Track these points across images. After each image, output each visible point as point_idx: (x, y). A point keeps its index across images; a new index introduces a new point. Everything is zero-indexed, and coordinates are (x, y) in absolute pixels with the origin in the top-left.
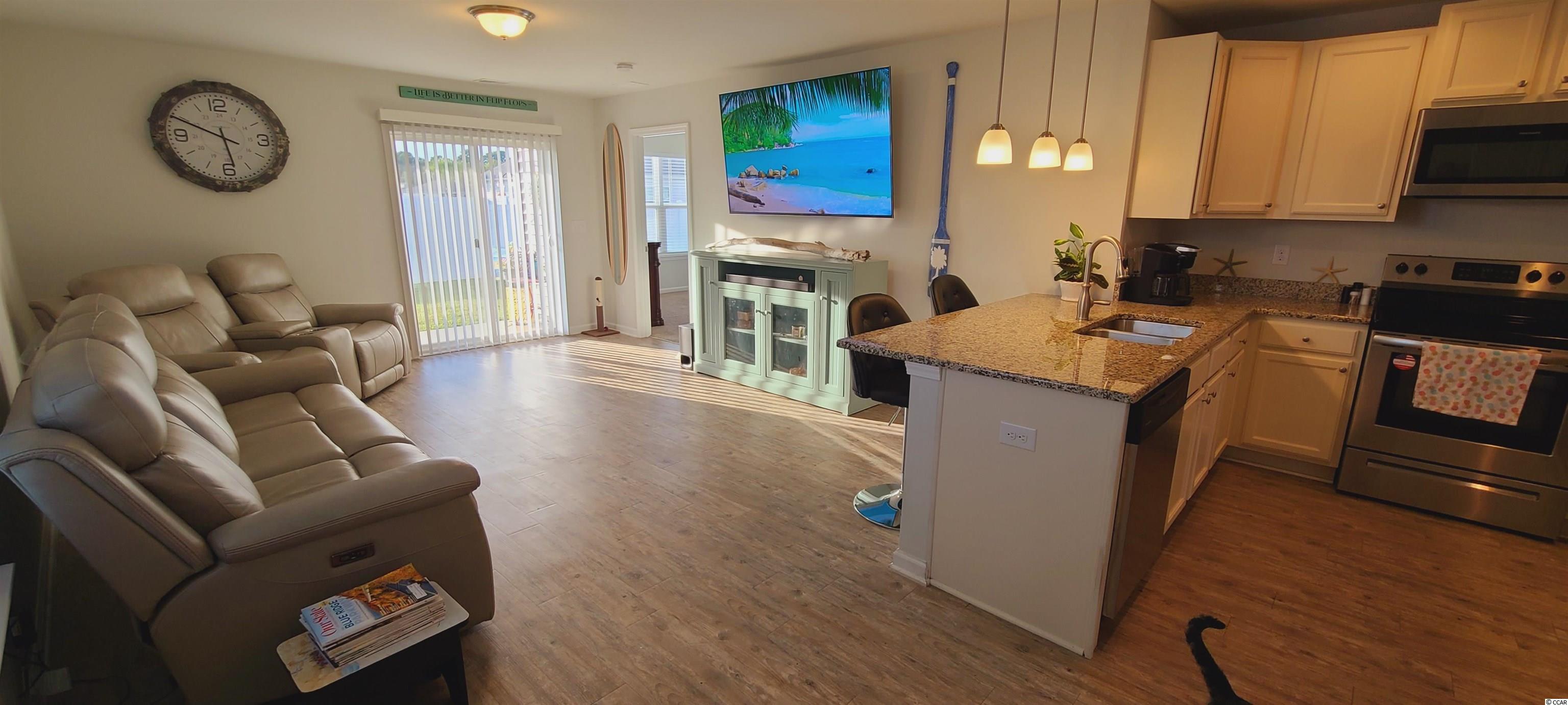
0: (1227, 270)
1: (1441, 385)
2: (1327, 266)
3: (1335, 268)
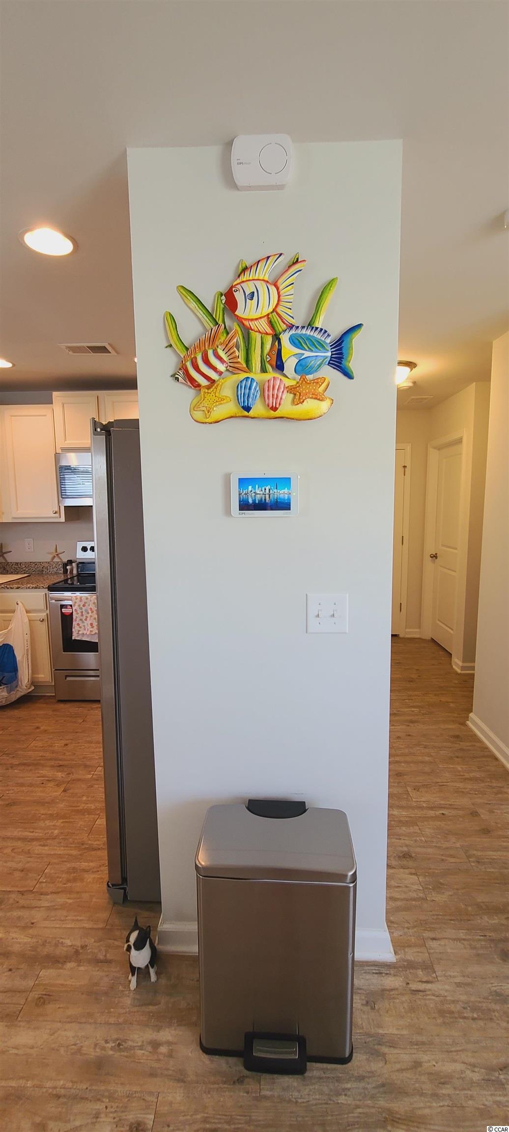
2: (54, 551)
3: (58, 551)
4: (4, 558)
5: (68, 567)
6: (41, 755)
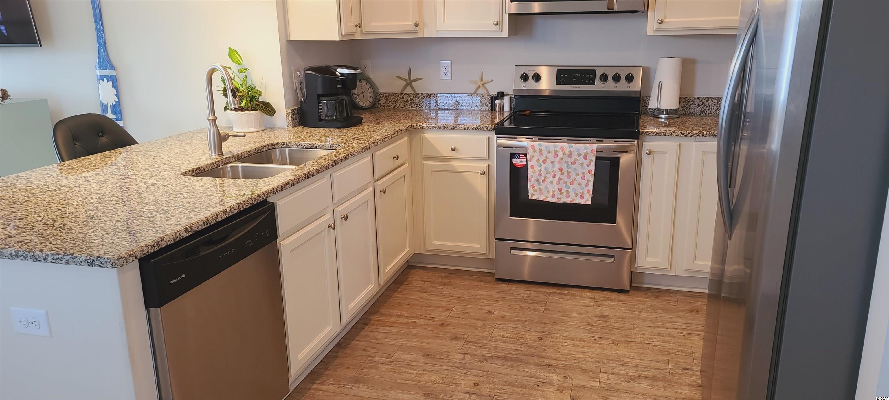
0: (409, 87)
1: (543, 178)
2: (478, 78)
3: (484, 80)
4: (412, 88)
5: (497, 102)
6: (514, 348)
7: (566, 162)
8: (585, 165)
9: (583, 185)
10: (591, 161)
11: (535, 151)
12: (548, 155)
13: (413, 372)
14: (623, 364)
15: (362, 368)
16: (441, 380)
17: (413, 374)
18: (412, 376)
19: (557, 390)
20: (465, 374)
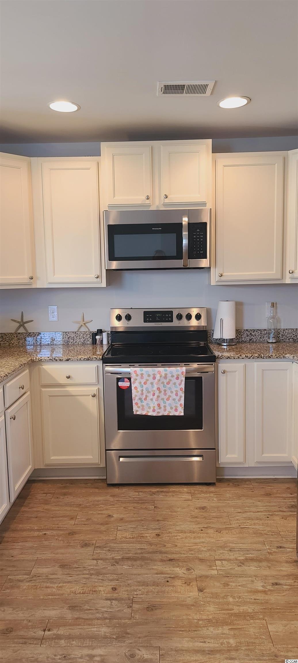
0: (22, 328)
1: (144, 397)
2: (80, 319)
3: (85, 320)
4: (25, 328)
5: (98, 337)
6: (139, 547)
7: (163, 383)
8: (177, 384)
9: (177, 400)
10: (182, 381)
11: (137, 375)
12: (148, 378)
13: (54, 586)
14: (230, 549)
15: (4, 589)
16: (81, 590)
17: (54, 588)
18: (54, 590)
19: (185, 584)
20: (102, 580)
